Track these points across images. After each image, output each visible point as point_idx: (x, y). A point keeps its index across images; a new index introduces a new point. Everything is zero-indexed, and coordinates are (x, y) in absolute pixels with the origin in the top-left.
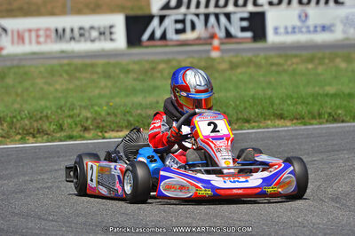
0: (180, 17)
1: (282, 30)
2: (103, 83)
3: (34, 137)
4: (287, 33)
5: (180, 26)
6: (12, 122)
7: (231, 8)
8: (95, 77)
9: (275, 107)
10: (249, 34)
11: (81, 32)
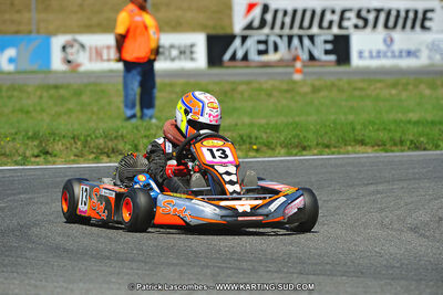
0: (263, 38)
1: (366, 54)
3: (108, 156)
4: (371, 57)
5: (262, 47)
6: (87, 141)
7: (315, 30)
8: (174, 96)
9: (356, 133)
10: (332, 58)
11: (161, 50)
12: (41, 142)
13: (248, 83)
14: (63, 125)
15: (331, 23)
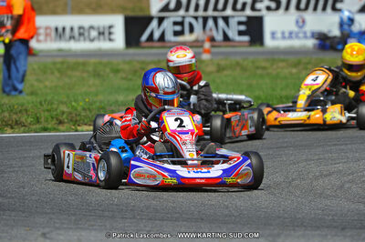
0: (179, 20)
1: (279, 35)
3: (12, 128)
4: (284, 38)
5: (178, 28)
7: (229, 12)
8: (85, 75)
10: (246, 38)
11: (82, 31)
13: (157, 63)
15: (244, 5)
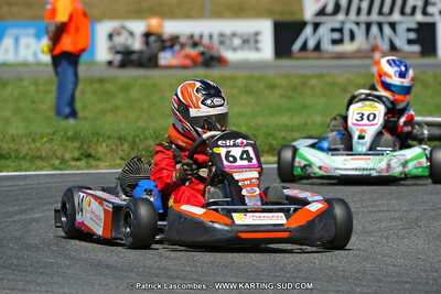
0: (337, 26)
2: (244, 99)
5: (336, 36)
6: (134, 142)
7: (396, 17)
10: (416, 48)
11: (222, 38)
12: (83, 144)
13: (320, 77)
14: (109, 124)
15: (414, 8)
